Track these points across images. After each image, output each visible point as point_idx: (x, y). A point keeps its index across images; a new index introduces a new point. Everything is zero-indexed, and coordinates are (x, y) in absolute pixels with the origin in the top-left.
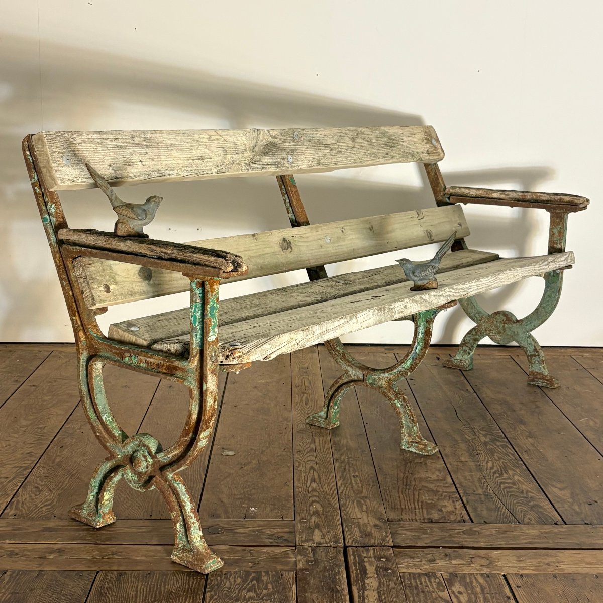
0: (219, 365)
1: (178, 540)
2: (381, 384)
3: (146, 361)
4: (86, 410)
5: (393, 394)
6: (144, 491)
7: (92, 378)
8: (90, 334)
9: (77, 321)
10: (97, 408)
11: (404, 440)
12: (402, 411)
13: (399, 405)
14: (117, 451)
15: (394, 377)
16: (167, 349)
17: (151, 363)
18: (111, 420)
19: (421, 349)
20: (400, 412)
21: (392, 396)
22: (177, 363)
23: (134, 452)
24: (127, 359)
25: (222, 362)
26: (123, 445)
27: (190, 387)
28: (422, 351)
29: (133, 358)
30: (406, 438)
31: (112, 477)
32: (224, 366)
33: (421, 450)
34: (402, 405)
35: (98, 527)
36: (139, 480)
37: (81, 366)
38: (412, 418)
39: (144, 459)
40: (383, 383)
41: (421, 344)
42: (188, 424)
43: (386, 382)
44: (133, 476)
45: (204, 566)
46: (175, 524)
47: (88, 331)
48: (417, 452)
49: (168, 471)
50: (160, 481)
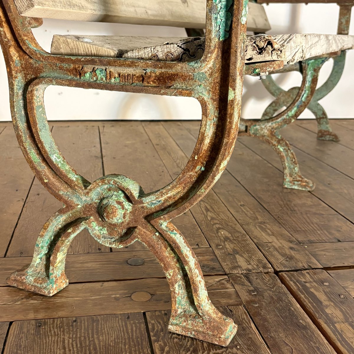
0: (246, 64)
1: (177, 305)
2: (263, 133)
3: (119, 75)
4: (26, 152)
5: (275, 140)
6: (122, 247)
7: (32, 109)
8: (28, 48)
9: (5, 34)
10: (43, 147)
11: (287, 180)
12: (284, 155)
13: (282, 150)
14: (75, 200)
15: (277, 125)
16: (150, 55)
17: (128, 75)
18: (62, 162)
19: (307, 97)
20: (283, 156)
21: (275, 143)
22: (180, 68)
23: (102, 200)
24: (87, 75)
25: (250, 59)
26: (86, 191)
27: (203, 99)
28: (308, 99)
29: (98, 72)
30: (288, 179)
31: (70, 233)
32: (256, 64)
33: (305, 186)
34: (284, 149)
35: (51, 295)
36: (110, 234)
37: (15, 94)
38: (294, 160)
39: (120, 207)
40: (266, 132)
41: (307, 92)
42: (197, 152)
43: (268, 131)
44: (101, 230)
45: (222, 336)
46: (173, 285)
47: (25, 44)
48: (300, 188)
49: (161, 219)
50: (144, 232)
